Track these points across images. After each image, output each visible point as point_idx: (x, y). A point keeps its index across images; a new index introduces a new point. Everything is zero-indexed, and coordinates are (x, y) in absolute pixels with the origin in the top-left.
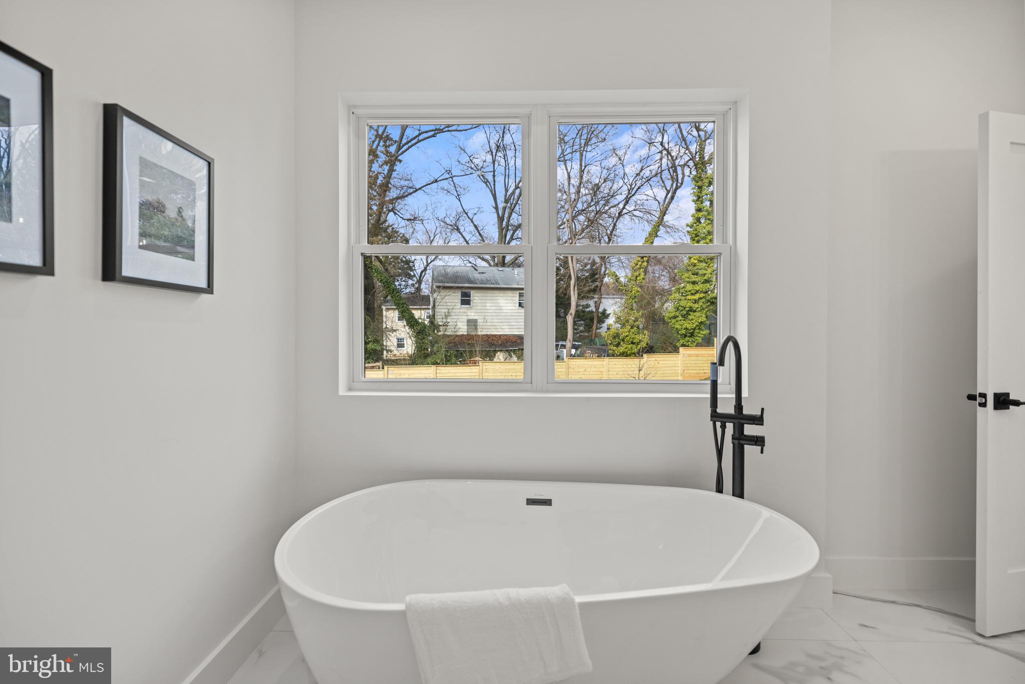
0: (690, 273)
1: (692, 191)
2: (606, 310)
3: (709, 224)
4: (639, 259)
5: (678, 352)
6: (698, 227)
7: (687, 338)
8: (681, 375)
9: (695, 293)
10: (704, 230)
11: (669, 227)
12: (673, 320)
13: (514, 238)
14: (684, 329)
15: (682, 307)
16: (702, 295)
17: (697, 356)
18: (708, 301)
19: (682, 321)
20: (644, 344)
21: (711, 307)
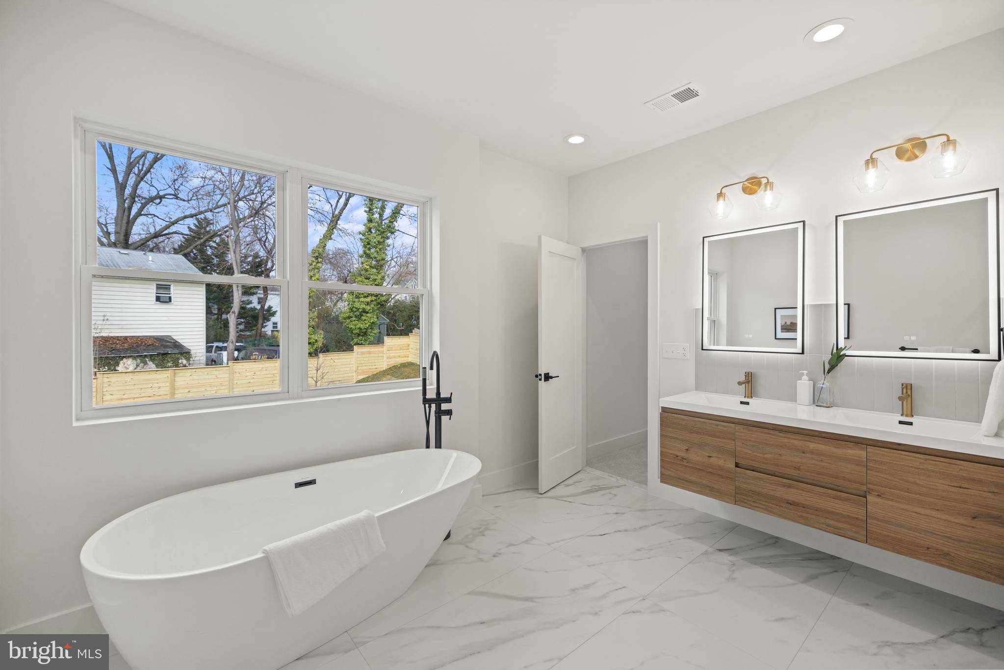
0: (363, 277)
1: (364, 202)
2: (272, 307)
3: (379, 235)
4: (314, 259)
5: (352, 351)
6: (369, 236)
7: (360, 338)
8: (356, 371)
9: (368, 296)
10: (375, 240)
11: (341, 230)
12: (347, 320)
13: (143, 213)
14: (358, 329)
15: (356, 308)
16: (374, 298)
17: (370, 354)
18: (379, 303)
19: (356, 322)
20: (320, 344)
21: (381, 309)
